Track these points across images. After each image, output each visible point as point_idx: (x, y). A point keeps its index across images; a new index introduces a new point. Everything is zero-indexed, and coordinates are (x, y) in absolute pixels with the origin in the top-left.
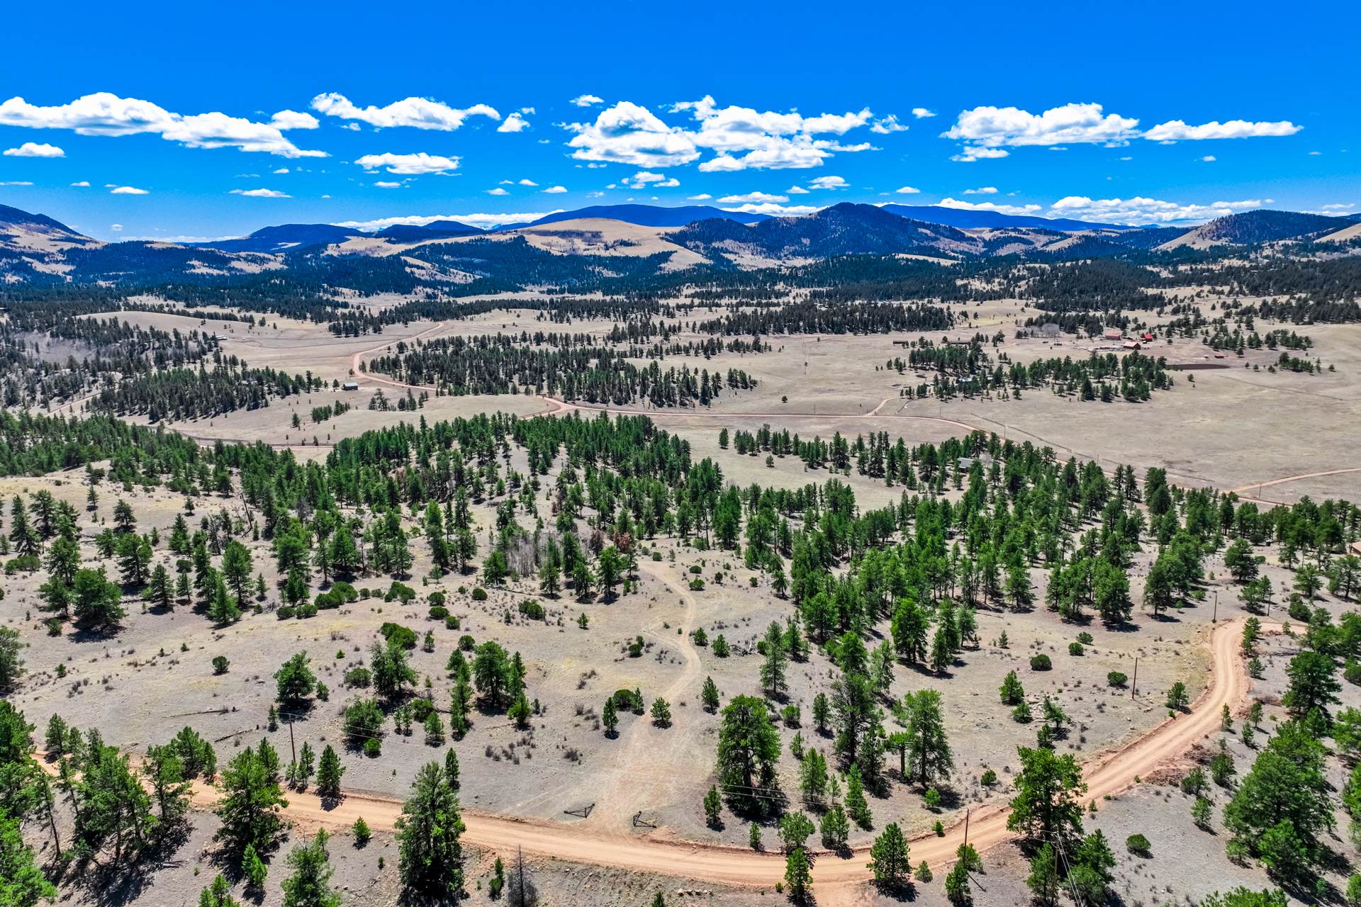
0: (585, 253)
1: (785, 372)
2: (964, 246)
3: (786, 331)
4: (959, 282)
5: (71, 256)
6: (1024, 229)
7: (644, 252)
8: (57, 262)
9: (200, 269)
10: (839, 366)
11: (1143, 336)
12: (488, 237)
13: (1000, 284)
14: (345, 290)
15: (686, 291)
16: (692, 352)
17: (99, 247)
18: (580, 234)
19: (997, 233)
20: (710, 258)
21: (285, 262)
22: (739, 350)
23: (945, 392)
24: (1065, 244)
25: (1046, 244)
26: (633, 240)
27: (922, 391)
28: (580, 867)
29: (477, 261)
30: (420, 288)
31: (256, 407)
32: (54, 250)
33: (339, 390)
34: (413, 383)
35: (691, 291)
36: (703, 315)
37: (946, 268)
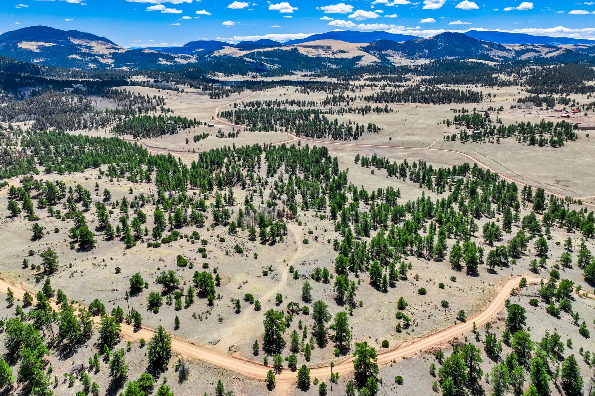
0: (324, 56)
1: (396, 124)
2: (504, 54)
3: (403, 101)
4: (494, 76)
5: (114, 56)
6: (536, 45)
7: (349, 56)
8: (108, 58)
9: (163, 62)
10: (421, 121)
11: (573, 110)
12: (281, 48)
13: (514, 77)
14: (219, 74)
15: (365, 77)
16: (357, 112)
17: (124, 51)
18: (322, 47)
19: (523, 47)
20: (380, 59)
21: (197, 59)
22: (378, 112)
23: (465, 138)
24: (555, 54)
25: (546, 54)
26: (346, 50)
27: (454, 138)
28: (206, 364)
29: (276, 59)
30: (250, 73)
31: (173, 133)
32: (107, 53)
33: (207, 126)
34: (237, 124)
35: (367, 77)
36: (368, 92)
37: (491, 66)
